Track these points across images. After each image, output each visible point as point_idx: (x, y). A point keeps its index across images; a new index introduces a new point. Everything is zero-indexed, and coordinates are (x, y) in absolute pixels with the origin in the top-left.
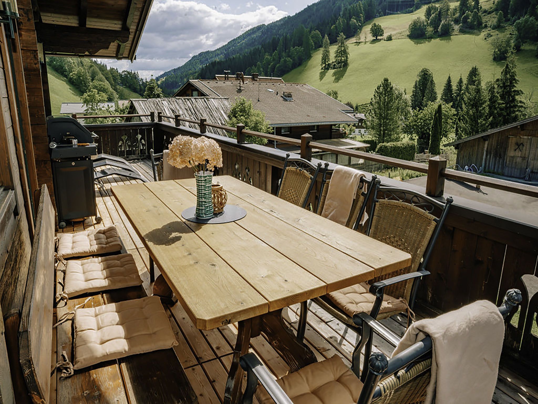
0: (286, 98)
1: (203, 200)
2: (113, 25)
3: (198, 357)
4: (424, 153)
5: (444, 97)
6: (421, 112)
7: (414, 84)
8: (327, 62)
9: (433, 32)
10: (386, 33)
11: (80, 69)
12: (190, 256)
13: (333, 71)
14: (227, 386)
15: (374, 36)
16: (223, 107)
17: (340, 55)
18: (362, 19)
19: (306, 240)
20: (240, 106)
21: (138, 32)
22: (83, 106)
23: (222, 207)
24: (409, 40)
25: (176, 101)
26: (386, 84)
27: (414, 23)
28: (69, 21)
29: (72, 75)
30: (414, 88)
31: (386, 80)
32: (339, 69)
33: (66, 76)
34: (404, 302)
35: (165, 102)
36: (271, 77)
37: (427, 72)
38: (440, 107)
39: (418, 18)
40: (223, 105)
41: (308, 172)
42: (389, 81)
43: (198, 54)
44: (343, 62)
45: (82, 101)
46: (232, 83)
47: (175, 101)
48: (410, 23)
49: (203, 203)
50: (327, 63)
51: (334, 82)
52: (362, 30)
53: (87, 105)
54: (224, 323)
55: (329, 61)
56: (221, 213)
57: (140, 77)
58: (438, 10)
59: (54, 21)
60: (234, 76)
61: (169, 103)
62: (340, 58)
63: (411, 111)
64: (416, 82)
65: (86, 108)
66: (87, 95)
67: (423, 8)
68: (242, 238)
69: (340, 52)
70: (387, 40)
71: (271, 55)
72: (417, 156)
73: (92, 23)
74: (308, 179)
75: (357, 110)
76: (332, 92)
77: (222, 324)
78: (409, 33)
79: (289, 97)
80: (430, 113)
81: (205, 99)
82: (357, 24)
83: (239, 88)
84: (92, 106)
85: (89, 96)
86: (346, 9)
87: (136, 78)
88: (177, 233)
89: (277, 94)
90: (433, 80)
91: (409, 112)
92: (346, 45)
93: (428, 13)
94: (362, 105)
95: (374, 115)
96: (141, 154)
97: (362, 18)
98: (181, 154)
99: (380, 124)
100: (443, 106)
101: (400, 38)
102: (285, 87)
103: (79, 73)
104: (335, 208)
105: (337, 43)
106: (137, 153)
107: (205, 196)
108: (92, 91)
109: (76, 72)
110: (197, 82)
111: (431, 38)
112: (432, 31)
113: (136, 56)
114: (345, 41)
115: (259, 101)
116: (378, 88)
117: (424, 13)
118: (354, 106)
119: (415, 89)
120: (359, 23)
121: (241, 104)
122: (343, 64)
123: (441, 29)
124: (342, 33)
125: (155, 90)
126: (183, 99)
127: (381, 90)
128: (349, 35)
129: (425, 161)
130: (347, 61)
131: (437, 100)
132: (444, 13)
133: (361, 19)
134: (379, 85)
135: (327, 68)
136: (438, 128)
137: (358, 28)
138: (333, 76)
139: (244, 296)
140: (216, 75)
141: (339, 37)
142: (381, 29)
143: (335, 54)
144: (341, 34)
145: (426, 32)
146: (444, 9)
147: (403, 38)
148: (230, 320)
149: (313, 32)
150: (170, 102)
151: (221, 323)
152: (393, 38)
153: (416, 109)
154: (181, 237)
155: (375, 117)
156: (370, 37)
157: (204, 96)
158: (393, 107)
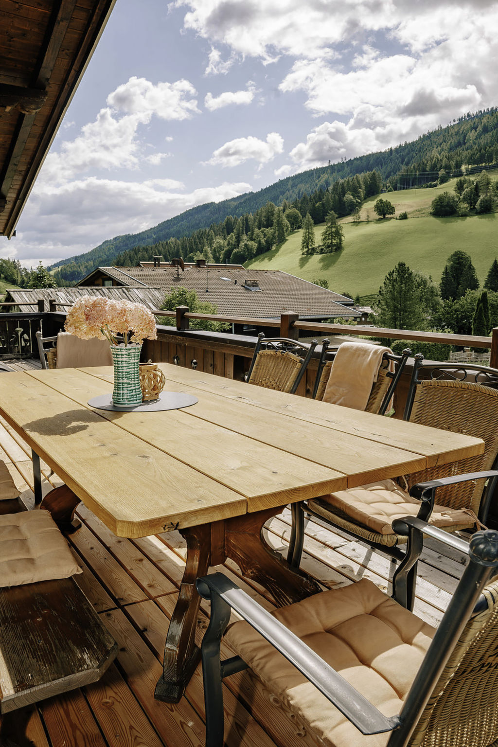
0: (250, 288)
1: (125, 381)
3: (117, 598)
4: (464, 352)
5: (489, 285)
6: (457, 303)
7: (443, 270)
8: (311, 245)
9: (469, 209)
10: (398, 210)
12: (103, 448)
13: (320, 256)
14: (170, 634)
15: (380, 214)
16: (151, 297)
17: (330, 237)
18: (362, 195)
19: (303, 426)
20: (178, 297)
21: (18, 201)
23: (156, 392)
24: (434, 218)
25: (78, 292)
26: (402, 268)
27: (440, 199)
30: (443, 274)
31: (402, 265)
32: (329, 254)
34: (469, 513)
35: (62, 293)
36: (226, 263)
37: (462, 255)
38: (484, 295)
39: (444, 193)
40: (152, 296)
41: (295, 354)
42: (406, 266)
43: (112, 239)
44: (335, 245)
46: (165, 270)
47: (76, 292)
48: (434, 199)
49: (125, 385)
50: (310, 247)
51: (321, 270)
52: (361, 207)
54: (166, 528)
55: (314, 245)
56: (156, 400)
57: (22, 267)
58: (473, 184)
60: (168, 263)
61: (68, 295)
62: (331, 241)
63: (441, 302)
64: (446, 268)
67: (450, 182)
68: (193, 427)
69: (329, 234)
70: (400, 219)
71: (225, 239)
72: (453, 355)
74: (295, 363)
75: (359, 302)
76: (319, 282)
77: (164, 528)
78: (432, 211)
79: (253, 286)
80: (470, 304)
81: (124, 289)
82: (355, 201)
83: (176, 276)
86: (337, 184)
87: (15, 267)
88: (80, 422)
89: (236, 283)
90: (471, 265)
91: (438, 303)
92: (340, 225)
93: (460, 187)
94: (366, 296)
95: (384, 307)
96: (22, 352)
97: (362, 193)
98: (88, 317)
99: (395, 317)
100: (489, 295)
101: (420, 216)
102: (247, 274)
104: (343, 396)
105: (325, 223)
106: (17, 351)
107: (128, 376)
110: (111, 269)
111: (464, 215)
112: (467, 208)
113: (15, 231)
114: (337, 220)
115: (207, 291)
116: (391, 274)
117: (454, 187)
118: (354, 297)
119: (444, 276)
120: (358, 200)
121: (180, 295)
122: (334, 248)
123: (480, 205)
124: (333, 211)
125: (46, 279)
126: (89, 289)
127: (395, 277)
128: (343, 214)
129: (466, 360)
130: (341, 244)
131: (479, 289)
132: (482, 187)
133: (359, 195)
134: (391, 271)
135: (311, 252)
136: (483, 320)
137: (357, 206)
138: (320, 263)
139: (201, 491)
140: (141, 262)
141: (327, 216)
142: (390, 206)
143: (323, 235)
144: (330, 213)
145: (458, 209)
146: (483, 183)
147: (424, 217)
148: (178, 523)
149: (288, 211)
150: (68, 293)
151: (162, 528)
152: (409, 216)
153: (448, 299)
154: (87, 426)
155: (387, 310)
156: (375, 215)
157: (123, 285)
158: (413, 297)
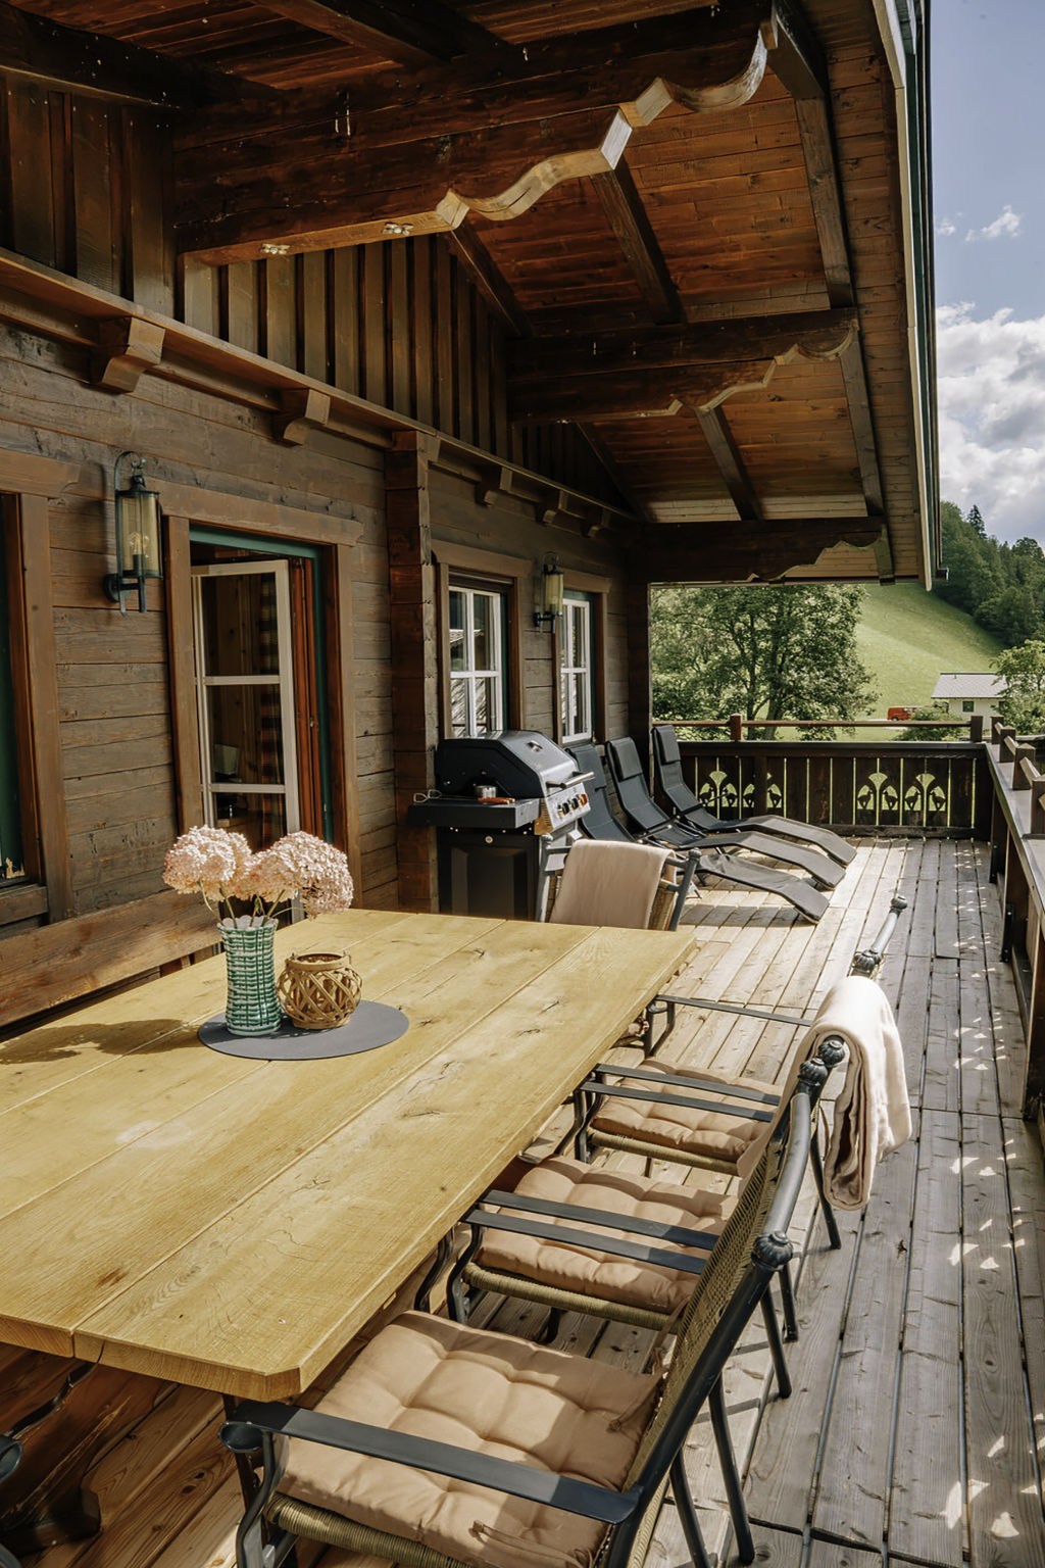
2: (839, 506)
11: (1012, 590)
22: (995, 682)
28: (720, 510)
29: (986, 608)
33: (969, 610)
45: (995, 669)
53: (1008, 680)
59: (684, 515)
65: (1006, 687)
66: (1010, 654)
73: (780, 508)
84: (1025, 681)
85: (1016, 657)
96: (927, 825)
103: (1009, 600)
106: (917, 820)
108: (1030, 645)
109: (999, 600)
